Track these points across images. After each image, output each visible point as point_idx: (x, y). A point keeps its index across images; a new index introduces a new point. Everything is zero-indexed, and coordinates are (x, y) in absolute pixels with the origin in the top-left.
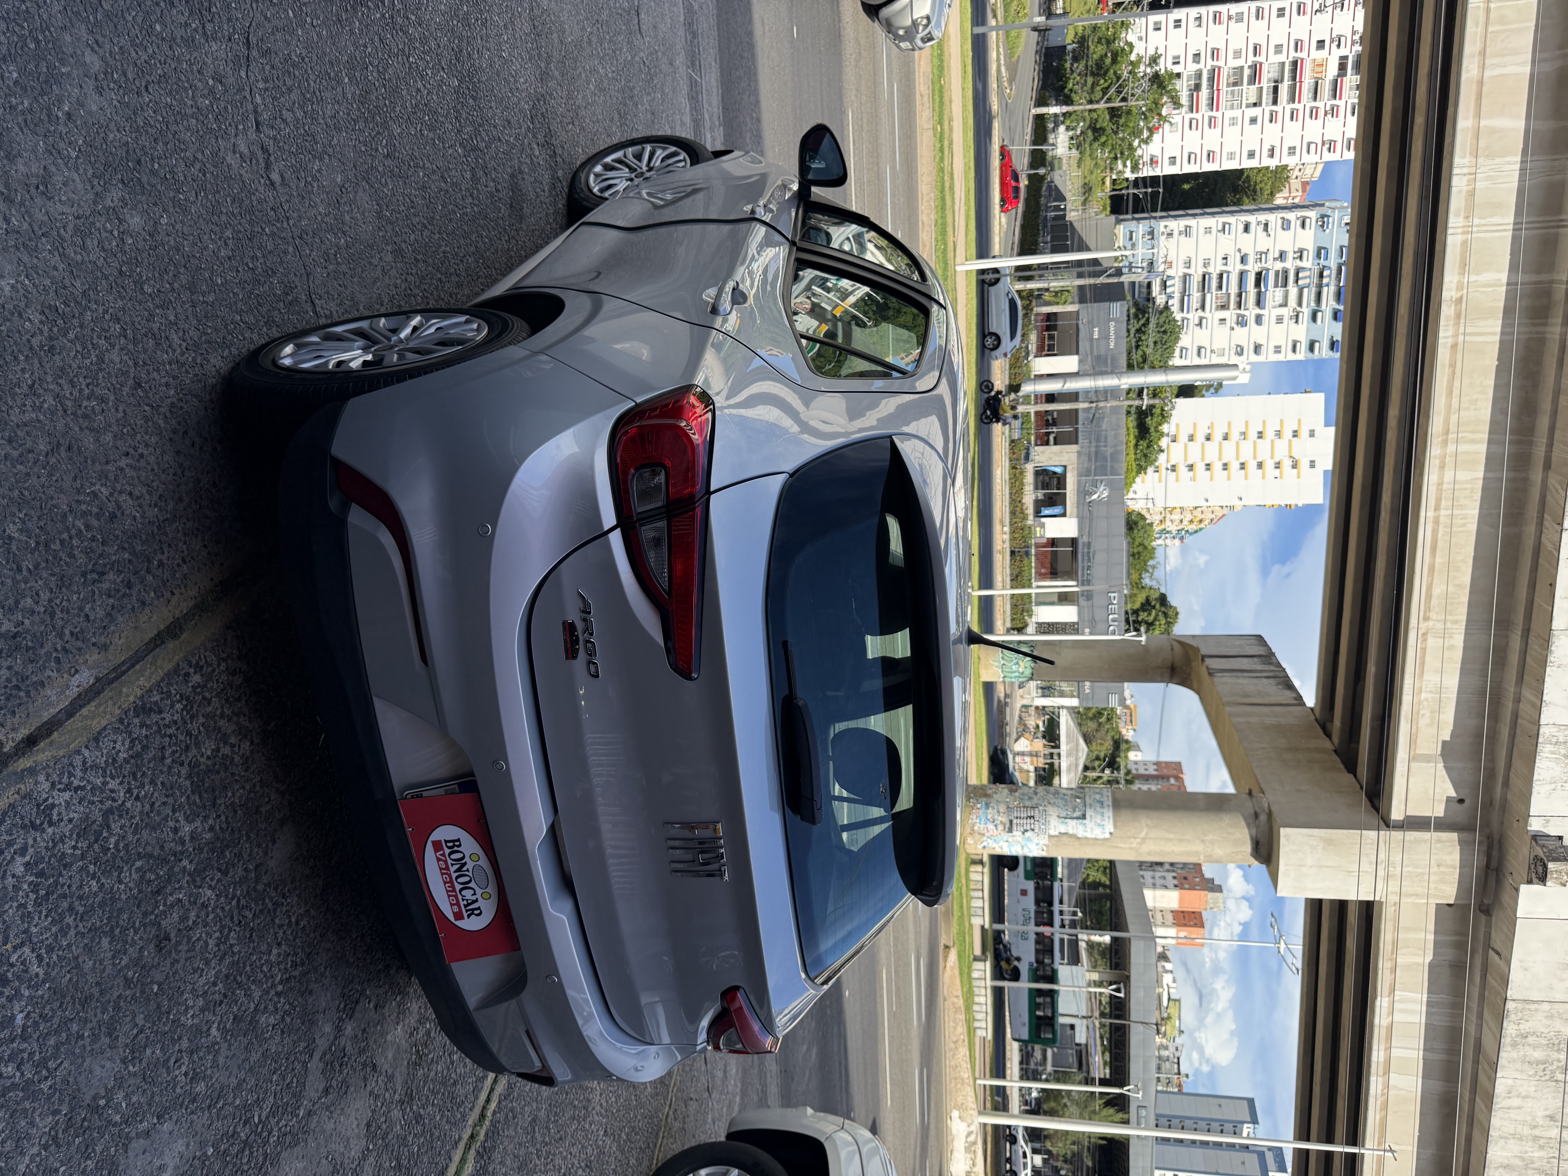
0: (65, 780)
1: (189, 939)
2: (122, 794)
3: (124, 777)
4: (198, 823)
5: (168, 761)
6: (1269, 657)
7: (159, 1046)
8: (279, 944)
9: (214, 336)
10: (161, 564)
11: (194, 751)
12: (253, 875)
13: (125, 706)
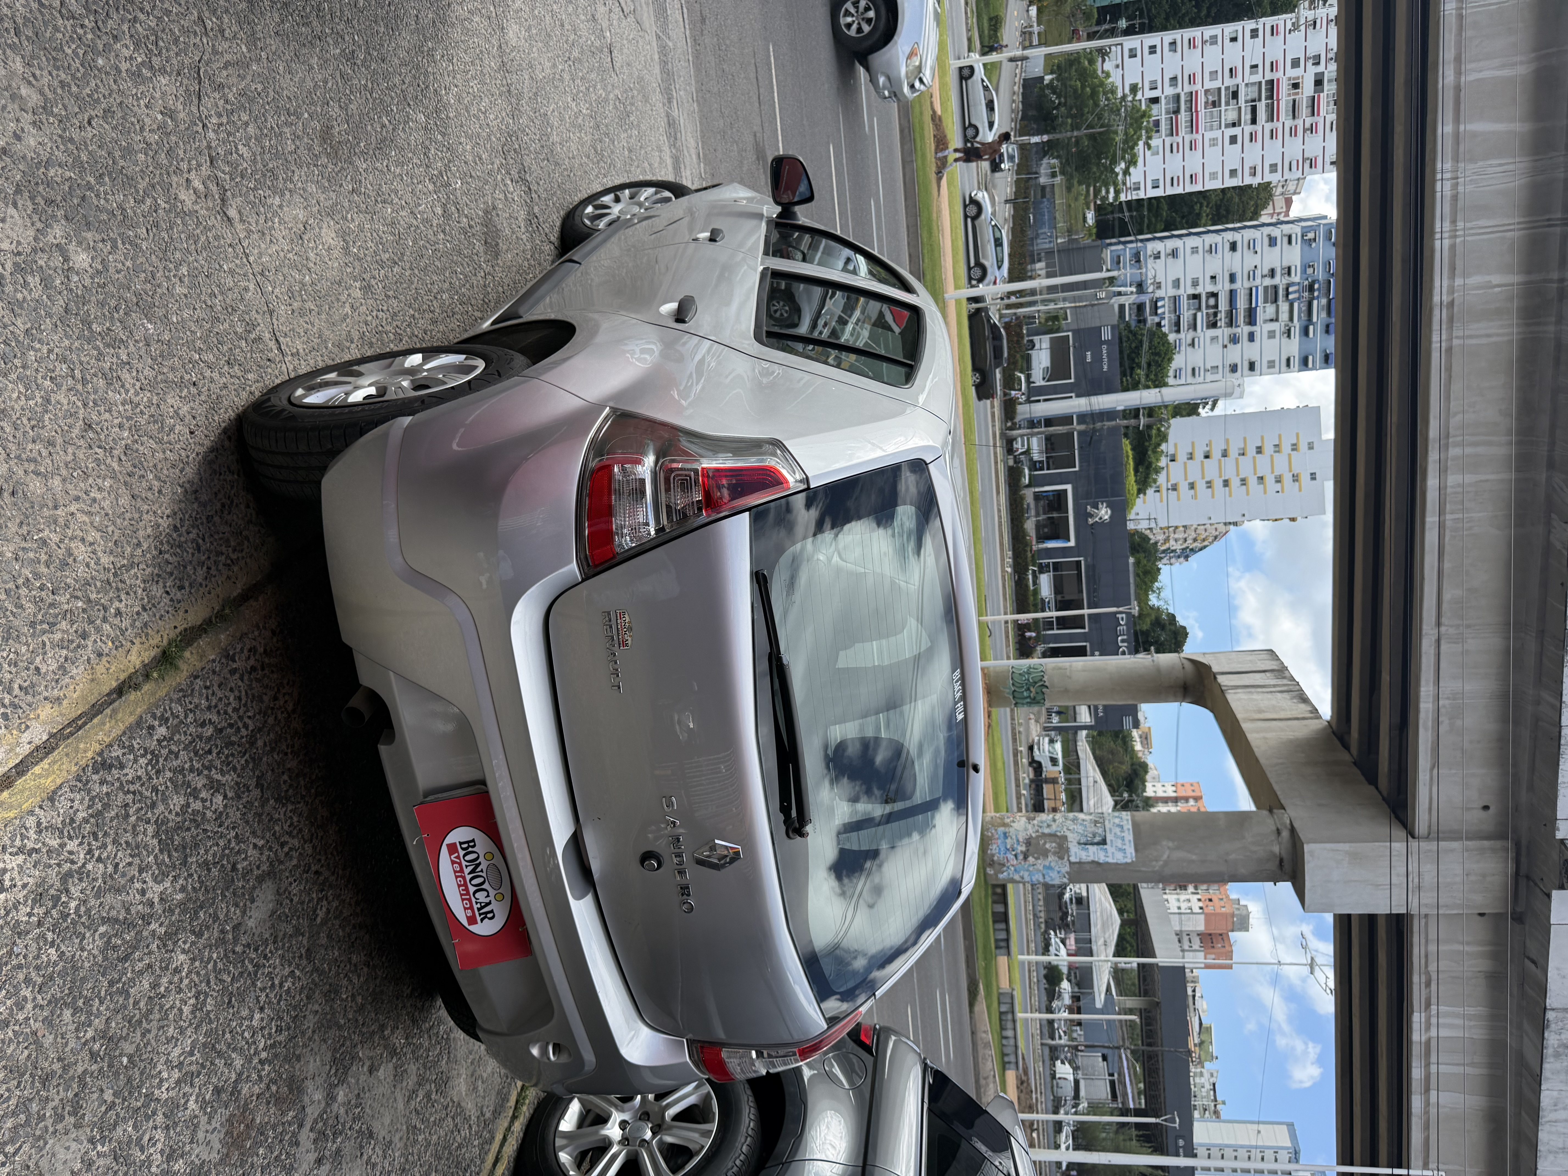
0: (18, 843)
1: (162, 1007)
2: (82, 856)
3: (83, 837)
4: (167, 884)
5: (133, 819)
6: (1281, 671)
7: (131, 1123)
8: (262, 1009)
9: (171, 376)
10: (118, 613)
11: (161, 808)
12: (230, 937)
13: (83, 763)
